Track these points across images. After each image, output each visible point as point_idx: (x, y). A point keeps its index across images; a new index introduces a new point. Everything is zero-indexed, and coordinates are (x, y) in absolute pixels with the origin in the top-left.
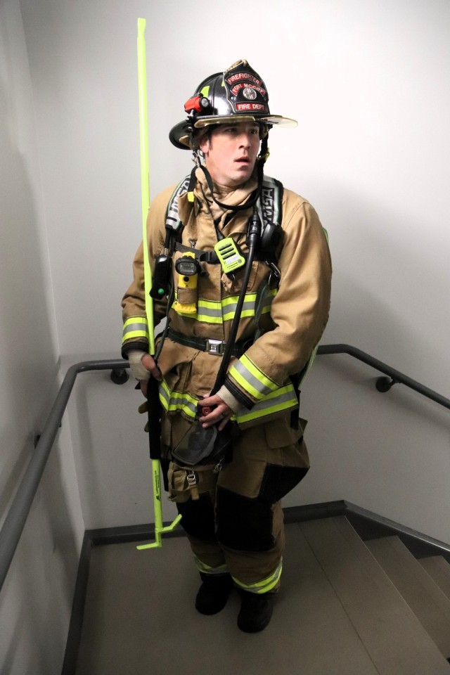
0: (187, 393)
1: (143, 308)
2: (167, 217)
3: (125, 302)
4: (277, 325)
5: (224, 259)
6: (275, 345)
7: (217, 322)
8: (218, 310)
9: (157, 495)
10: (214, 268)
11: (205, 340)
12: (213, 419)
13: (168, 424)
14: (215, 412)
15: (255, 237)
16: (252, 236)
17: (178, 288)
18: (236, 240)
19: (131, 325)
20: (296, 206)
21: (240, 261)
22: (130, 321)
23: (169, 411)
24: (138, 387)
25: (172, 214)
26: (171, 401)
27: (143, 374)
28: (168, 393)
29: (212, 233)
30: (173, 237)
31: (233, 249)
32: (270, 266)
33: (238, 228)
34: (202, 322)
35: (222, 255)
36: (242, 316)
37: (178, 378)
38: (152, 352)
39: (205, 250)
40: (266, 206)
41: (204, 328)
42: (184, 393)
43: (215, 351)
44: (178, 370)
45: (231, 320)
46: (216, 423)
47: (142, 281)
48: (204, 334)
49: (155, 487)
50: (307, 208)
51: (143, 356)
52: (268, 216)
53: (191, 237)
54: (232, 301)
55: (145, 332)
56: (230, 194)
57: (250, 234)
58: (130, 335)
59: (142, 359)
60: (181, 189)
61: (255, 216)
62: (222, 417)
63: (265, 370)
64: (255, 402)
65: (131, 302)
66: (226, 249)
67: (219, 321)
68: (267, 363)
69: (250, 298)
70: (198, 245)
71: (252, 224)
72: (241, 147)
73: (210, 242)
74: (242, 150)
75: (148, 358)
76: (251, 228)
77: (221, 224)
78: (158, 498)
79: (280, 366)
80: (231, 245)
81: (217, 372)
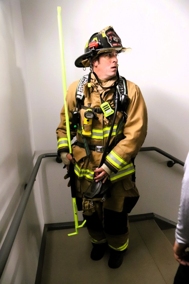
0: (87, 169)
1: (66, 134)
2: (76, 95)
3: (57, 131)
4: (126, 137)
5: (105, 111)
6: (125, 145)
7: (101, 138)
8: (101, 133)
9: (76, 213)
10: (100, 115)
11: (95, 146)
12: (100, 178)
13: (78, 183)
14: (101, 175)
15: (117, 101)
16: (116, 101)
17: (84, 125)
18: (109, 103)
19: (61, 141)
20: (133, 87)
21: (112, 112)
22: (60, 140)
23: (80, 177)
24: (64, 167)
25: (79, 93)
26: (81, 173)
27: (67, 162)
28: (79, 169)
29: (99, 100)
30: (80, 103)
31: (109, 107)
32: (123, 113)
33: (110, 98)
34: (94, 139)
35: (104, 109)
36: (112, 135)
37: (83, 163)
38: (71, 152)
39: (96, 108)
40: (121, 88)
41: (95, 141)
42: (86, 169)
43: (99, 151)
44: (84, 160)
45: (107, 137)
46: (101, 179)
47: (65, 122)
48: (95, 143)
49: (74, 209)
50: (137, 88)
51: (67, 154)
52: (122, 92)
53: (88, 103)
54: (108, 129)
55: (67, 144)
56: (106, 83)
57: (115, 100)
58: (60, 146)
59: (67, 156)
60: (82, 82)
61: (117, 92)
62: (104, 177)
63: (121, 156)
64: (117, 170)
65: (61, 131)
66: (106, 107)
67: (102, 138)
68: (122, 153)
69: (115, 127)
70: (92, 106)
71: (116, 95)
72: (114, 62)
73: (98, 104)
74: (114, 63)
75: (69, 155)
76: (115, 98)
77: (102, 96)
78: (76, 214)
79: (128, 154)
80: (108, 105)
81: (101, 160)
